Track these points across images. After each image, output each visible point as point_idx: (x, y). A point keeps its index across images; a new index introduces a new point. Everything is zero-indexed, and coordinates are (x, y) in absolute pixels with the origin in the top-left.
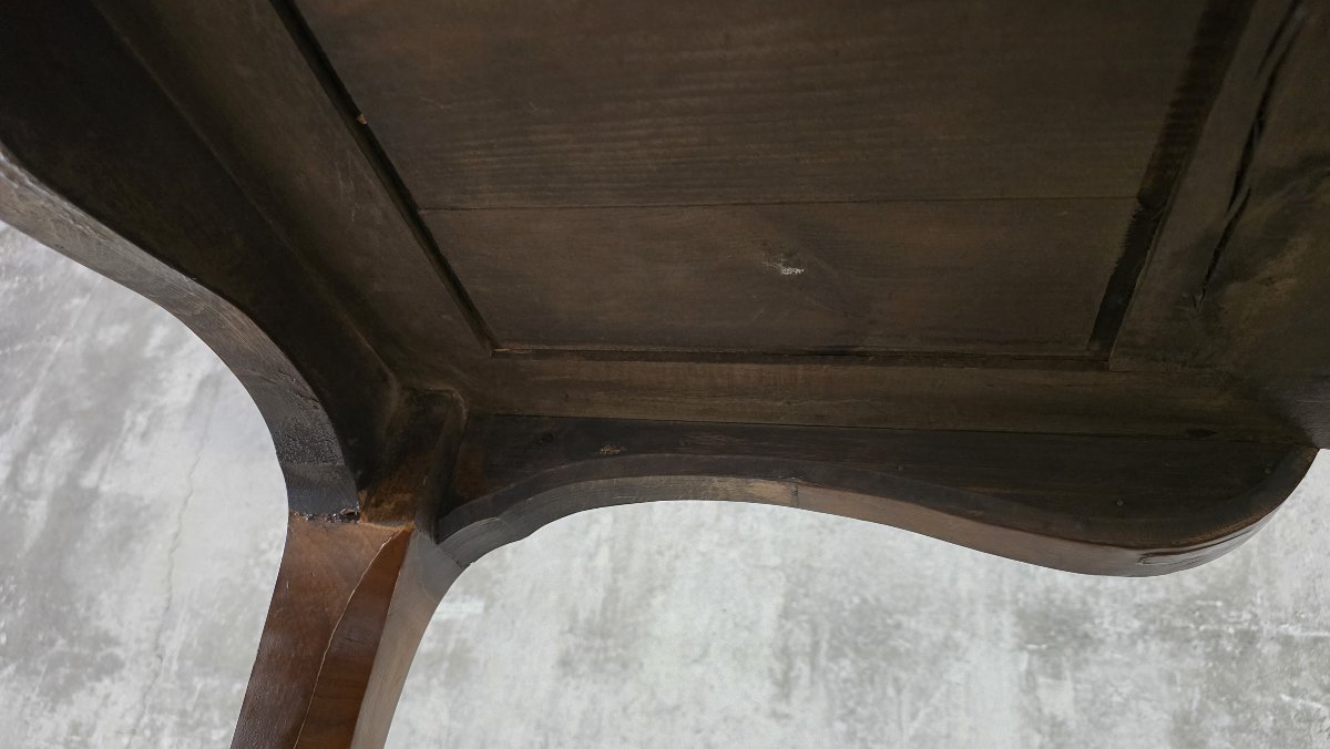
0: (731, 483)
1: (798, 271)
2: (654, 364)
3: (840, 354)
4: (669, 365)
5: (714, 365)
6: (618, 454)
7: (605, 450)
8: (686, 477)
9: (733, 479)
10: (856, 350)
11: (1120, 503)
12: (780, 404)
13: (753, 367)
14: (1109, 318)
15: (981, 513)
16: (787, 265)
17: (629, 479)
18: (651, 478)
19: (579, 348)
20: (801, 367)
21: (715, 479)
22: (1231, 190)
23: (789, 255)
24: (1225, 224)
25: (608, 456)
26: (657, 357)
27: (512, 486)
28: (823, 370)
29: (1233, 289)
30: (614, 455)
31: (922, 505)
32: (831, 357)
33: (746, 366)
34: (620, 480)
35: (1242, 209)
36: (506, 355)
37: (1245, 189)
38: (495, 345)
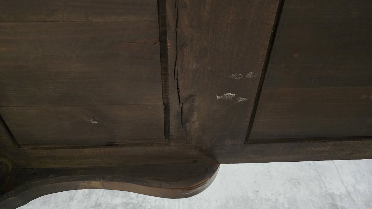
0: (85, 183)
1: (96, 122)
2: (64, 150)
3: (111, 145)
4: (68, 150)
5: (80, 149)
6: (54, 177)
7: (51, 176)
8: (73, 182)
9: (86, 182)
10: (115, 144)
11: (177, 178)
12: (98, 160)
13: (90, 149)
14: (167, 133)
15: (146, 184)
16: (93, 121)
17: (57, 184)
18: (63, 183)
19: (44, 147)
20: (102, 149)
21: (81, 182)
22: (179, 102)
23: (93, 118)
24: (181, 110)
25: (51, 177)
26: (65, 148)
27: (22, 187)
28: (108, 149)
29: (187, 124)
30: (53, 177)
31: (133, 183)
32: (109, 146)
33: (88, 149)
34: (54, 184)
35: (182, 106)
36: (22, 149)
37: (181, 102)
38: (19, 147)
